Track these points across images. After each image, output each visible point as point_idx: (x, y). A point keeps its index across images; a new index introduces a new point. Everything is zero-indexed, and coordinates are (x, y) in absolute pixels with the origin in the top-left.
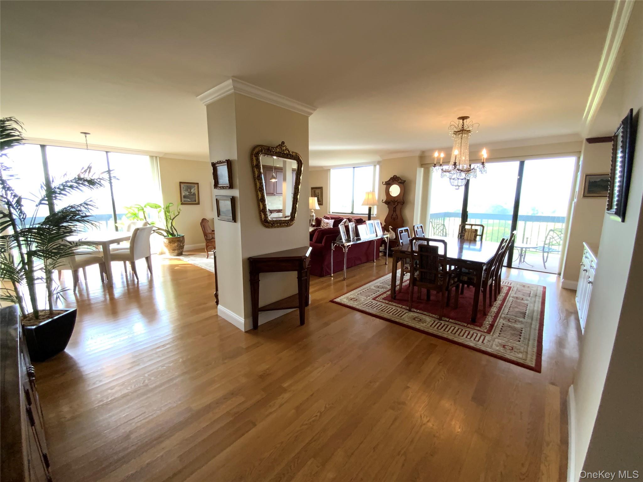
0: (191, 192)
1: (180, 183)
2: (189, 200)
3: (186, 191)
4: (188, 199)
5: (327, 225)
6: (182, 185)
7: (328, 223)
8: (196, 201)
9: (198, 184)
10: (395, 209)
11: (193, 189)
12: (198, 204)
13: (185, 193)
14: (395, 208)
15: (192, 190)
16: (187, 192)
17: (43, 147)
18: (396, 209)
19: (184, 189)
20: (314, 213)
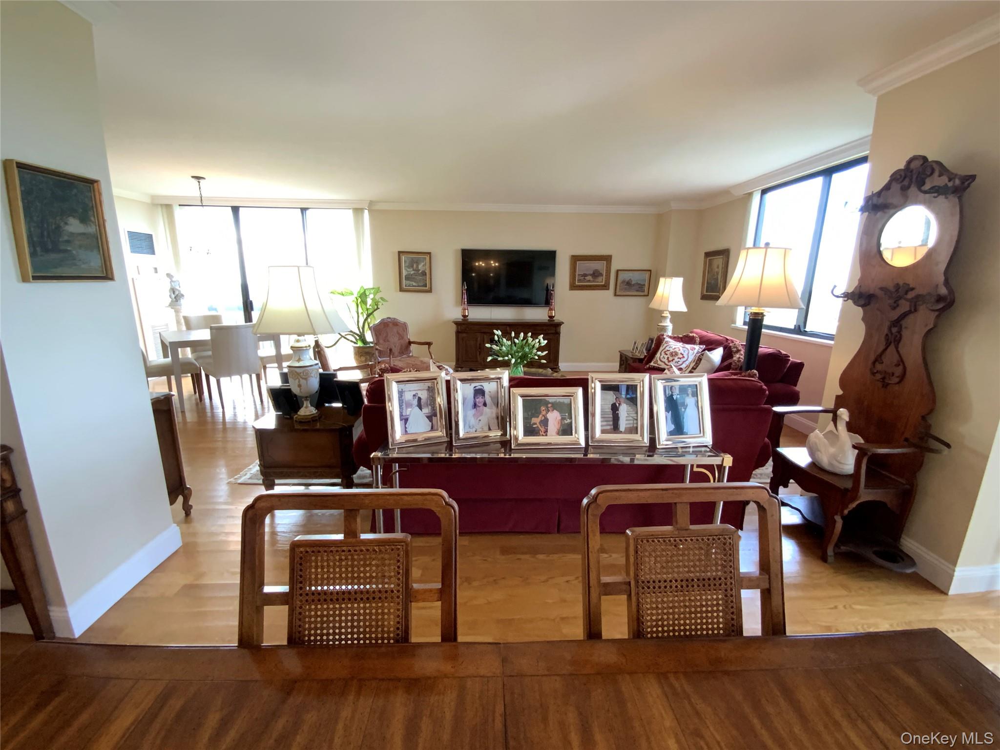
0: (419, 270)
1: (400, 253)
2: (414, 284)
3: (408, 267)
4: (412, 281)
5: (671, 359)
6: (403, 258)
7: (676, 354)
8: (426, 287)
9: (429, 253)
10: (894, 330)
11: (422, 264)
12: (430, 291)
13: (408, 271)
14: (897, 323)
15: (420, 267)
16: (412, 269)
17: (235, 210)
18: (899, 332)
19: (407, 264)
20: (668, 320)
